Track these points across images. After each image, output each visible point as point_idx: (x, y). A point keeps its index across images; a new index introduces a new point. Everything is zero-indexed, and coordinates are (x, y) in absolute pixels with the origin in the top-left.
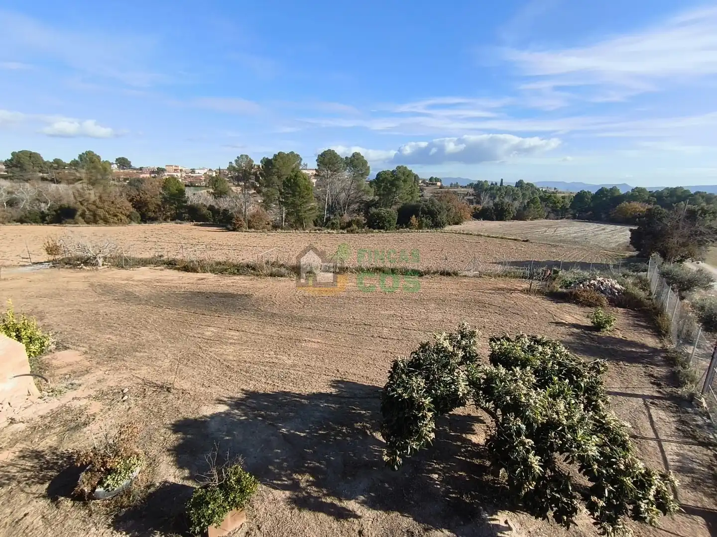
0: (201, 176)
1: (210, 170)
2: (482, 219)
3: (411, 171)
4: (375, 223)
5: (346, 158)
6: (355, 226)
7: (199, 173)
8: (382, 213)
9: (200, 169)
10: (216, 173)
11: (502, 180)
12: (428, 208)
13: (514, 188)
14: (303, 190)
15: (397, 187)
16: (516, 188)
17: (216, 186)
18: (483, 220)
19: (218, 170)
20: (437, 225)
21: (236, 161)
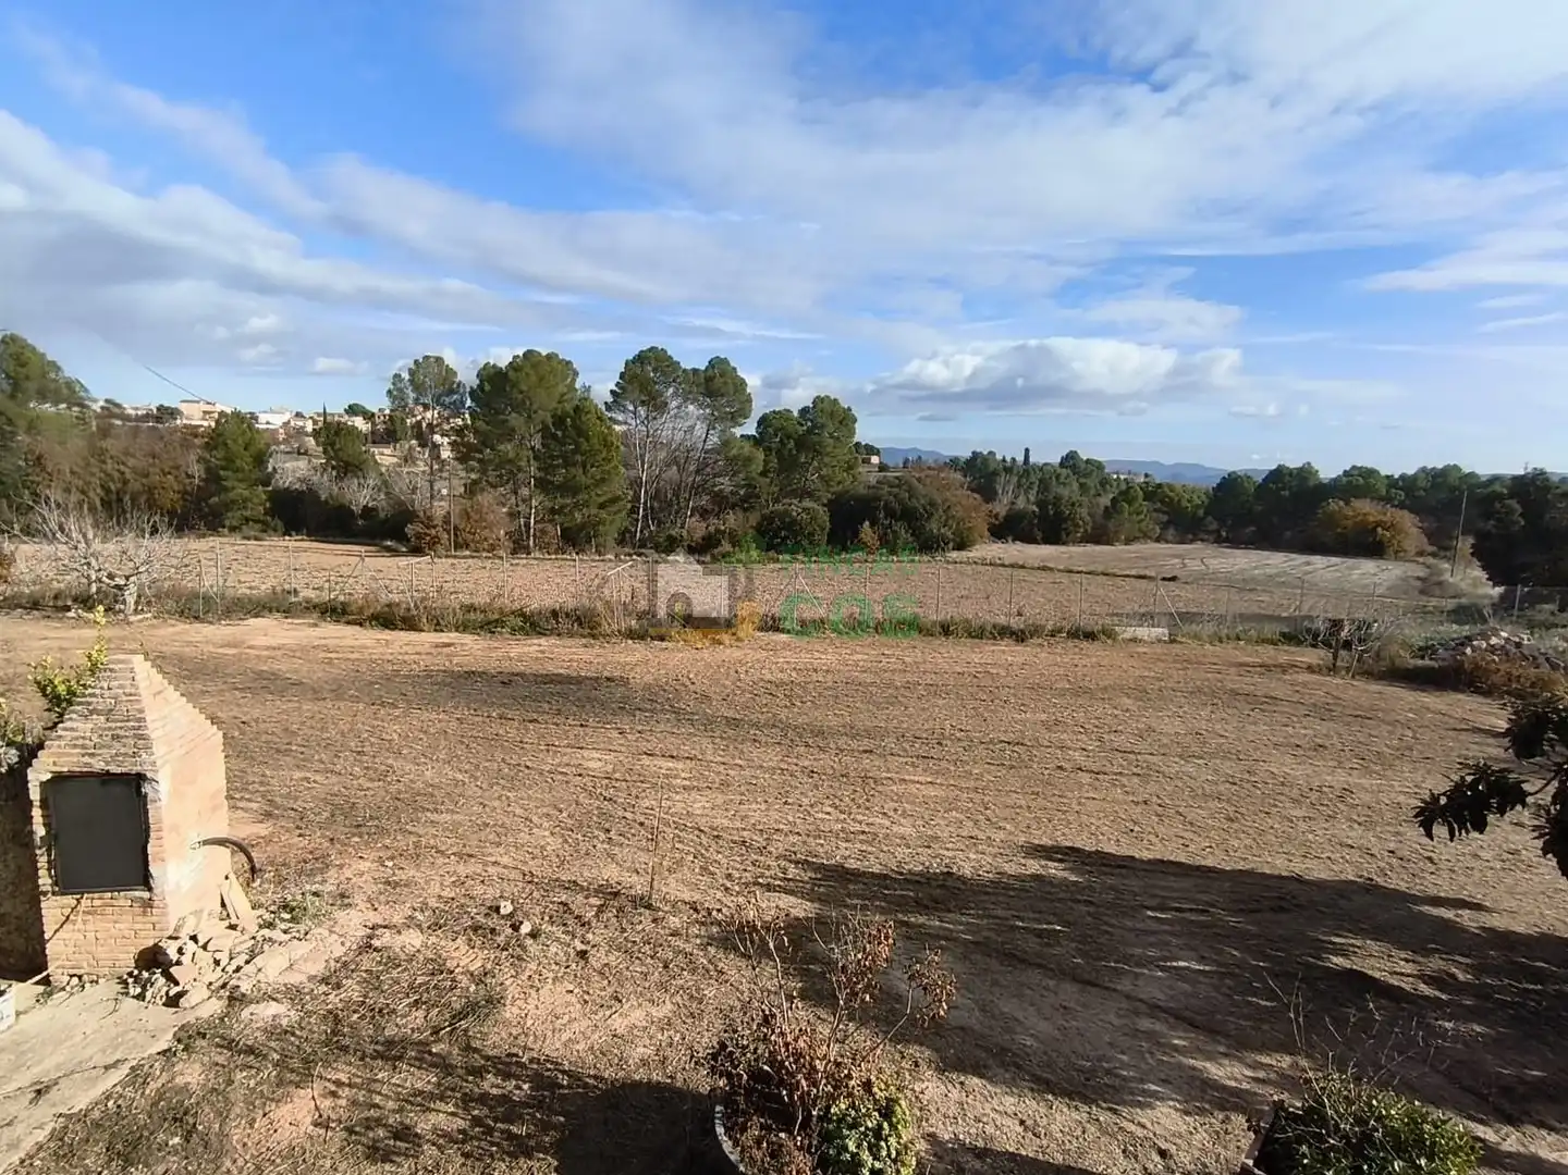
0: (276, 431)
1: (299, 415)
2: (1010, 539)
3: (849, 409)
4: (779, 538)
5: (695, 371)
6: (726, 547)
7: (268, 423)
8: (794, 514)
9: (272, 411)
10: (315, 422)
11: (1027, 450)
12: (901, 502)
13: (1059, 470)
14: (597, 447)
15: (817, 451)
16: (1064, 472)
17: (338, 446)
18: (1013, 541)
19: (319, 415)
20: (928, 545)
21: (412, 373)
